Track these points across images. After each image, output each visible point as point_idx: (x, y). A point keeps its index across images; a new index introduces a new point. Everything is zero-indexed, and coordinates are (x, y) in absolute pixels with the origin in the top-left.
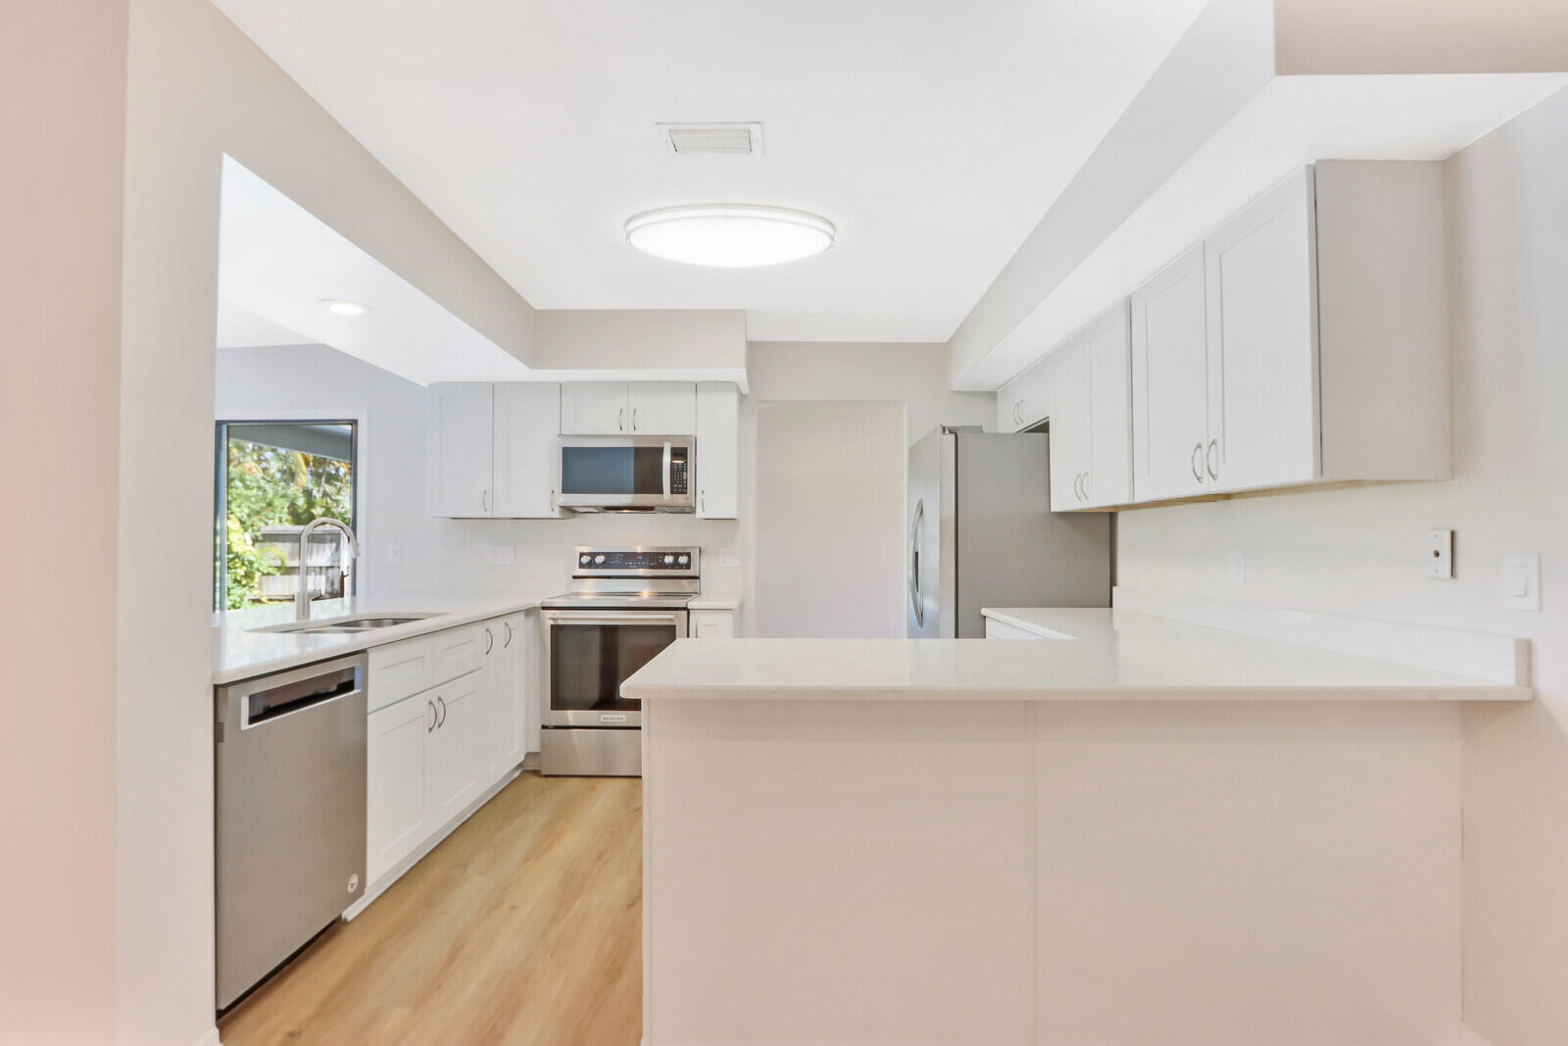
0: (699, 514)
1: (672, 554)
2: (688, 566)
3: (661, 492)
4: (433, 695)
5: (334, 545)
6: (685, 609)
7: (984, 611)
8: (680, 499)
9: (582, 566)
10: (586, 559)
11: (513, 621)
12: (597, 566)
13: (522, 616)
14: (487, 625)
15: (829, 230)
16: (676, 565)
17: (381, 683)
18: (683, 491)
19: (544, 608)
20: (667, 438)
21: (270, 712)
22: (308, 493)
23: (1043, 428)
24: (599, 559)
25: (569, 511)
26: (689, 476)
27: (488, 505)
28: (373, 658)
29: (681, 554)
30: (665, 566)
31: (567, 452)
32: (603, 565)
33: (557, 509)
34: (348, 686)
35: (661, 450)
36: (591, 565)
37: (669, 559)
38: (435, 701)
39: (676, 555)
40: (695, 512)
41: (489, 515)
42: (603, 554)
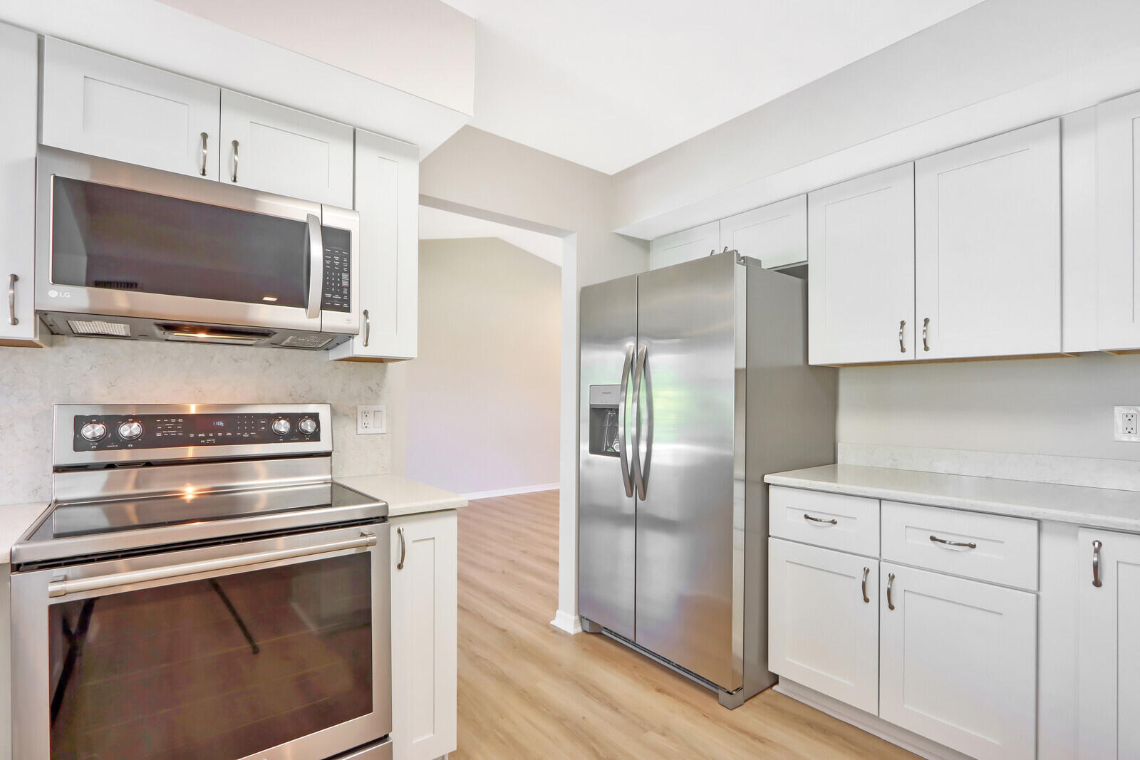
2: (315, 436)
7: (768, 478)
18: (344, 306)
23: (800, 272)
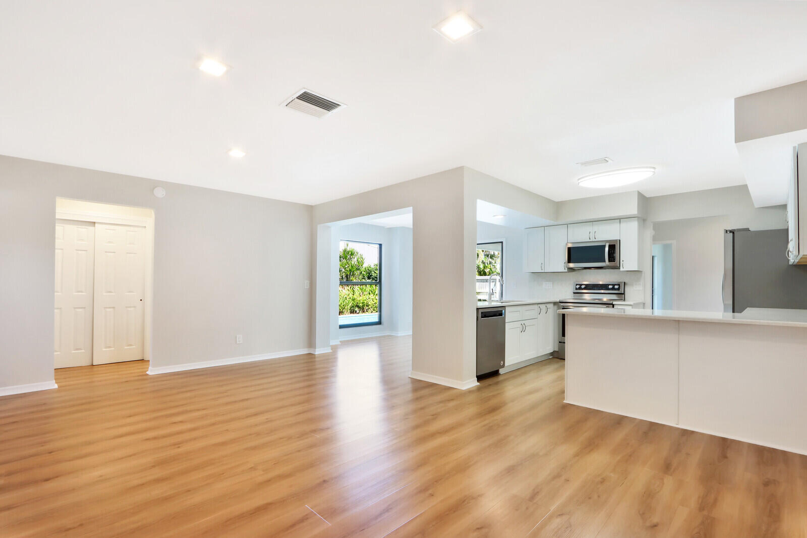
0: (621, 269)
1: (612, 285)
3: (605, 262)
4: (523, 323)
5: (494, 283)
6: (612, 304)
8: (612, 264)
9: (576, 289)
10: (578, 287)
11: (549, 306)
12: (583, 289)
13: (552, 305)
14: (539, 305)
15: (653, 170)
16: (613, 289)
17: (509, 315)
19: (560, 302)
20: (607, 241)
21: (485, 316)
22: (483, 262)
24: (583, 287)
25: (571, 270)
26: (617, 255)
27: (543, 269)
28: (507, 308)
29: (616, 285)
30: (609, 289)
31: (569, 249)
32: (585, 289)
33: (566, 269)
34: (501, 314)
35: (604, 246)
36: (580, 288)
37: (610, 287)
38: (523, 324)
39: (614, 285)
40: (620, 269)
41: (543, 271)
42: (584, 285)
